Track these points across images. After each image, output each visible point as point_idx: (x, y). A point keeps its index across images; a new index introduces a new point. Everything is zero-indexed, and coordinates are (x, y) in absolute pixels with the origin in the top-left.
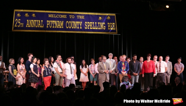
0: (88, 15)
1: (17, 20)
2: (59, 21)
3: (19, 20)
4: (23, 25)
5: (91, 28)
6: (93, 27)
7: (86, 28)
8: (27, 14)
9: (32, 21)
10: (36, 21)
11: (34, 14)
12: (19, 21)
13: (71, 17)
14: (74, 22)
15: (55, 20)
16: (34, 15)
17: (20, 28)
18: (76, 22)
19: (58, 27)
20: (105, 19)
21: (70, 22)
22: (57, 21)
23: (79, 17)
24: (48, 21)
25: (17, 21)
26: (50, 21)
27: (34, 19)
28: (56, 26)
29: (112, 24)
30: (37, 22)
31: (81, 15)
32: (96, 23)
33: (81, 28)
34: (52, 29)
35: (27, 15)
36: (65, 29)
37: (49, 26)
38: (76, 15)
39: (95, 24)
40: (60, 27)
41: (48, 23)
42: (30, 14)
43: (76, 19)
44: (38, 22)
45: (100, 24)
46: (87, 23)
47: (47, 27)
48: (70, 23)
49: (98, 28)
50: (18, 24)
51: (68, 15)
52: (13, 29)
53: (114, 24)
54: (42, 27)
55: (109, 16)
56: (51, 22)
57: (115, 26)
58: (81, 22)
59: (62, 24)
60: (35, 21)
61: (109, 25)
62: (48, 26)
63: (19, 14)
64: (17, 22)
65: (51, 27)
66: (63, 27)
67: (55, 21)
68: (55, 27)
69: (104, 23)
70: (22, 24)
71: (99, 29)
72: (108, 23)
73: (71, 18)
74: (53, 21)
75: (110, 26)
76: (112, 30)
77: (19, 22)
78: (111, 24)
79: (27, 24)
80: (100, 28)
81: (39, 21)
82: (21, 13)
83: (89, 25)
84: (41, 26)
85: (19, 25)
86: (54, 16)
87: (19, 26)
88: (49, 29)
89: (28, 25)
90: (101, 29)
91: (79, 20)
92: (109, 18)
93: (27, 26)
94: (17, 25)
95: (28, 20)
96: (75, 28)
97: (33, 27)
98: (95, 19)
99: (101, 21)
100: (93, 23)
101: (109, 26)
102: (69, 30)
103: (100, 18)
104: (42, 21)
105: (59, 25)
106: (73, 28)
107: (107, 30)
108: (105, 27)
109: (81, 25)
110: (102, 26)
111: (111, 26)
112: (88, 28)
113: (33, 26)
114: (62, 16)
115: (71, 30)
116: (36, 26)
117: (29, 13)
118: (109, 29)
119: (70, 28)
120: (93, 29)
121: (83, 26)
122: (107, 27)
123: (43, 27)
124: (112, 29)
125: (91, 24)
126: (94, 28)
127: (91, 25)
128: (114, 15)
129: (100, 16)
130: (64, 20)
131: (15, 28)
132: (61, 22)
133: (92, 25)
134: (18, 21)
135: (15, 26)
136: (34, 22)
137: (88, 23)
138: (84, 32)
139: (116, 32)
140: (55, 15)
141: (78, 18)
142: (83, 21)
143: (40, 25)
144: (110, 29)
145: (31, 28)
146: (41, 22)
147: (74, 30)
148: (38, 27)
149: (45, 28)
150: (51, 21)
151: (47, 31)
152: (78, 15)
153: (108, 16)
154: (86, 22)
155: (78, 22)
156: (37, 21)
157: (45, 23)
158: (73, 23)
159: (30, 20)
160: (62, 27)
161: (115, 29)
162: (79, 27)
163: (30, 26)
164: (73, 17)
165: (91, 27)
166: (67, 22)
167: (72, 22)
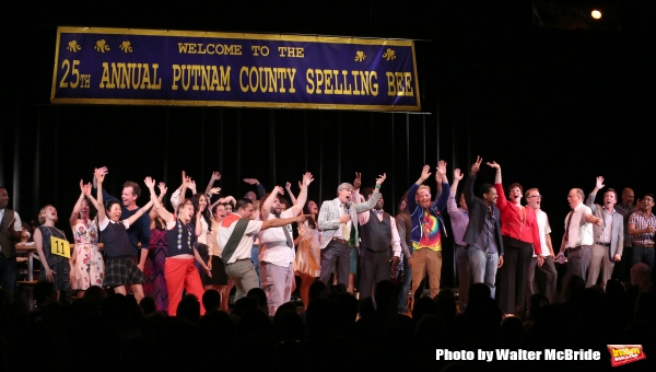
0: (319, 44)
1: (66, 62)
2: (214, 68)
3: (76, 62)
4: (88, 81)
5: (327, 92)
6: (334, 88)
7: (310, 91)
8: (103, 42)
9: (120, 65)
10: (134, 65)
11: (128, 43)
12: (76, 67)
13: (258, 52)
14: (267, 70)
15: (201, 64)
16: (126, 45)
17: (80, 93)
18: (275, 69)
19: (212, 88)
20: (375, 59)
21: (254, 69)
22: (208, 67)
23: (286, 53)
24: (175, 67)
25: (66, 66)
26: (184, 67)
27: (127, 58)
28: (205, 85)
29: (401, 74)
30: (137, 69)
31: (292, 44)
32: (345, 73)
33: (292, 90)
34: (191, 95)
35: (101, 44)
36: (235, 94)
37: (179, 83)
38: (274, 45)
39: (340, 76)
40: (220, 88)
41: (177, 75)
42: (113, 41)
43: (275, 60)
44: (143, 69)
45: (359, 77)
46: (315, 74)
47: (175, 87)
48: (254, 73)
49: (353, 89)
50: (71, 78)
51: (246, 44)
52: (52, 97)
53: (408, 74)
54: (154, 87)
55: (392, 48)
56: (186, 71)
57: (413, 84)
58: (294, 71)
59: (226, 76)
60: (129, 65)
61: (391, 78)
63: (75, 42)
64: (67, 70)
65: (186, 88)
66: (228, 89)
67: (203, 67)
68: (203, 88)
69: (373, 73)
70: (87, 78)
71: (356, 92)
72: (389, 74)
73: (256, 54)
74: (196, 67)
75: (395, 83)
76: (402, 97)
77: (75, 71)
78: (400, 78)
79: (104, 79)
80: (360, 89)
81: (146, 66)
82: (82, 39)
83: (322, 79)
84: (152, 83)
85: (75, 82)
86: (197, 48)
87: (74, 86)
89: (106, 82)
90: (363, 93)
91: (286, 63)
92: (390, 54)
93: (102, 86)
94: (67, 81)
95: (105, 65)
96: (271, 90)
97: (123, 86)
98: (343, 58)
99: (363, 66)
100: (336, 72)
101: (391, 84)
102: (250, 96)
103: (360, 54)
104: (155, 66)
105: (215, 81)
106: (264, 90)
107: (383, 98)
108: (376, 86)
109: (292, 79)
110: (366, 84)
111: (399, 84)
112: (319, 91)
113: (125, 83)
114: (226, 50)
115: (260, 96)
116: (136, 83)
117: (109, 39)
118: (390, 93)
119: (254, 90)
120: (334, 95)
121: (301, 82)
122: (384, 88)
123: (159, 87)
124: (400, 94)
125: (328, 75)
126: (338, 92)
127: (328, 82)
128: (409, 43)
129: (361, 47)
130: (234, 63)
131: (61, 93)
132: (221, 68)
133: (333, 82)
134: (73, 67)
135: (62, 84)
136: (127, 69)
137: (318, 72)
138: (304, 106)
139: (416, 104)
140: (200, 45)
141: (282, 55)
142: (301, 66)
143: (147, 80)
144: (393, 94)
145: (115, 93)
146: (151, 70)
147: (268, 97)
148: (143, 87)
149: (166, 92)
150: (189, 67)
151: (173, 103)
152: (282, 43)
153: (386, 47)
154: (310, 71)
155: (282, 70)
156: (140, 66)
157: (165, 75)
158: (264, 73)
159: (113, 65)
160: (225, 86)
161: (411, 94)
162: (287, 85)
163: (113, 86)
164: (265, 51)
165: (329, 88)
166: (245, 69)
167: (261, 69)
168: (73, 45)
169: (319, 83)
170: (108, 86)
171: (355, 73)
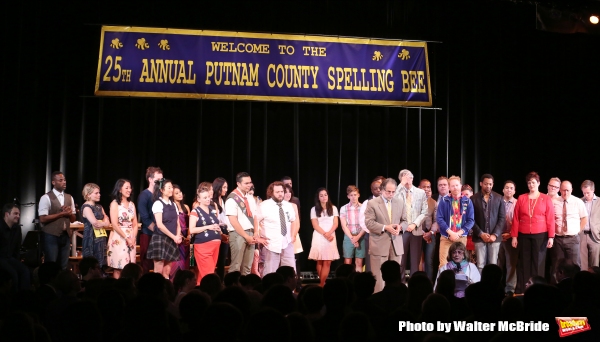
0: (340, 44)
1: (109, 58)
2: (244, 65)
3: (119, 58)
4: (129, 76)
5: (347, 88)
6: (354, 85)
7: (331, 87)
8: (143, 40)
9: (158, 61)
10: (171, 62)
11: (166, 41)
12: (119, 62)
13: (285, 51)
14: (292, 67)
15: (232, 62)
16: (164, 43)
17: (121, 86)
18: (299, 67)
19: (242, 84)
20: (391, 59)
21: (280, 66)
22: (239, 65)
23: (310, 52)
24: (209, 64)
25: (109, 61)
26: (216, 64)
27: (165, 55)
28: (236, 80)
29: (414, 73)
30: (173, 65)
31: (315, 44)
32: (363, 71)
33: (315, 86)
34: (223, 89)
35: (141, 42)
36: (263, 89)
37: (212, 78)
38: (298, 45)
39: (359, 73)
40: (249, 84)
41: (210, 71)
42: (153, 39)
43: (300, 59)
44: (179, 66)
45: (376, 75)
46: (336, 72)
47: (208, 82)
48: (280, 70)
49: (371, 86)
50: (114, 73)
51: (273, 44)
52: (96, 90)
53: (421, 73)
54: (190, 82)
55: (407, 48)
56: (219, 67)
57: (425, 82)
58: (317, 68)
59: (255, 73)
60: (167, 62)
61: (405, 76)
62: (210, 78)
63: (117, 40)
64: (110, 66)
65: (218, 83)
66: (257, 84)
67: (234, 64)
68: (234, 83)
69: (389, 71)
70: (128, 72)
71: (374, 89)
72: (403, 72)
73: (282, 53)
74: (227, 64)
75: (409, 81)
76: (415, 94)
77: (118, 67)
78: (413, 76)
79: (144, 74)
80: (376, 86)
81: (182, 63)
82: (124, 37)
83: (342, 77)
84: (187, 78)
85: (117, 76)
86: (229, 47)
87: (116, 80)
88: (213, 89)
89: (145, 77)
90: (380, 89)
91: (309, 61)
92: (405, 54)
93: (142, 80)
94: (110, 75)
95: (145, 61)
96: (295, 86)
97: (161, 81)
98: (362, 57)
99: (380, 65)
100: (355, 70)
101: (405, 81)
102: (276, 91)
103: (377, 54)
104: (190, 63)
105: (245, 77)
106: (289, 86)
107: (398, 94)
108: (392, 83)
109: (315, 76)
110: (382, 81)
111: (413, 81)
112: (339, 88)
113: (163, 77)
114: (255, 49)
115: (285, 91)
116: (173, 78)
117: (150, 38)
118: (404, 90)
119: (280, 85)
120: (353, 91)
121: (323, 79)
122: (398, 85)
123: (193, 82)
124: (414, 91)
125: (348, 73)
126: (356, 88)
127: (348, 79)
128: (422, 44)
129: (379, 48)
130: (263, 60)
131: (104, 86)
132: (251, 65)
133: (352, 79)
134: (115, 62)
135: (106, 78)
136: (165, 65)
137: (339, 69)
138: (325, 101)
139: (428, 100)
140: (232, 44)
141: (306, 54)
142: (324, 64)
143: (183, 75)
144: (407, 90)
145: (154, 87)
146: (187, 66)
147: (293, 92)
148: (179, 81)
149: (199, 87)
150: (221, 64)
151: (206, 96)
152: (306, 43)
153: (401, 48)
154: (331, 69)
155: (306, 68)
156: (176, 62)
157: (200, 71)
158: (289, 70)
159: (152, 61)
160: (254, 82)
161: (424, 91)
162: (311, 81)
163: (151, 80)
164: (290, 50)
165: (349, 85)
166: (272, 66)
167: (287, 67)
168: (116, 43)
169: (340, 80)
170: (148, 80)
171: (372, 71)
